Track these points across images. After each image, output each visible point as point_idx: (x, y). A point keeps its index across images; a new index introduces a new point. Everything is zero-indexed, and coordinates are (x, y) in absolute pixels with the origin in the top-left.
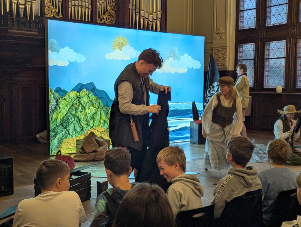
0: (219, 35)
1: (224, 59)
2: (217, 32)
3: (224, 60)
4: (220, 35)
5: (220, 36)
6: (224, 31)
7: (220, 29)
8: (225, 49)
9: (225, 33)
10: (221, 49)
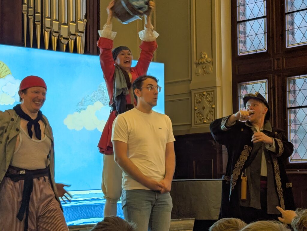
0: (201, 66)
1: (213, 110)
2: (197, 62)
3: (212, 112)
4: (204, 67)
5: (204, 69)
6: (210, 59)
7: (203, 56)
8: (214, 91)
9: (213, 63)
10: (206, 92)
